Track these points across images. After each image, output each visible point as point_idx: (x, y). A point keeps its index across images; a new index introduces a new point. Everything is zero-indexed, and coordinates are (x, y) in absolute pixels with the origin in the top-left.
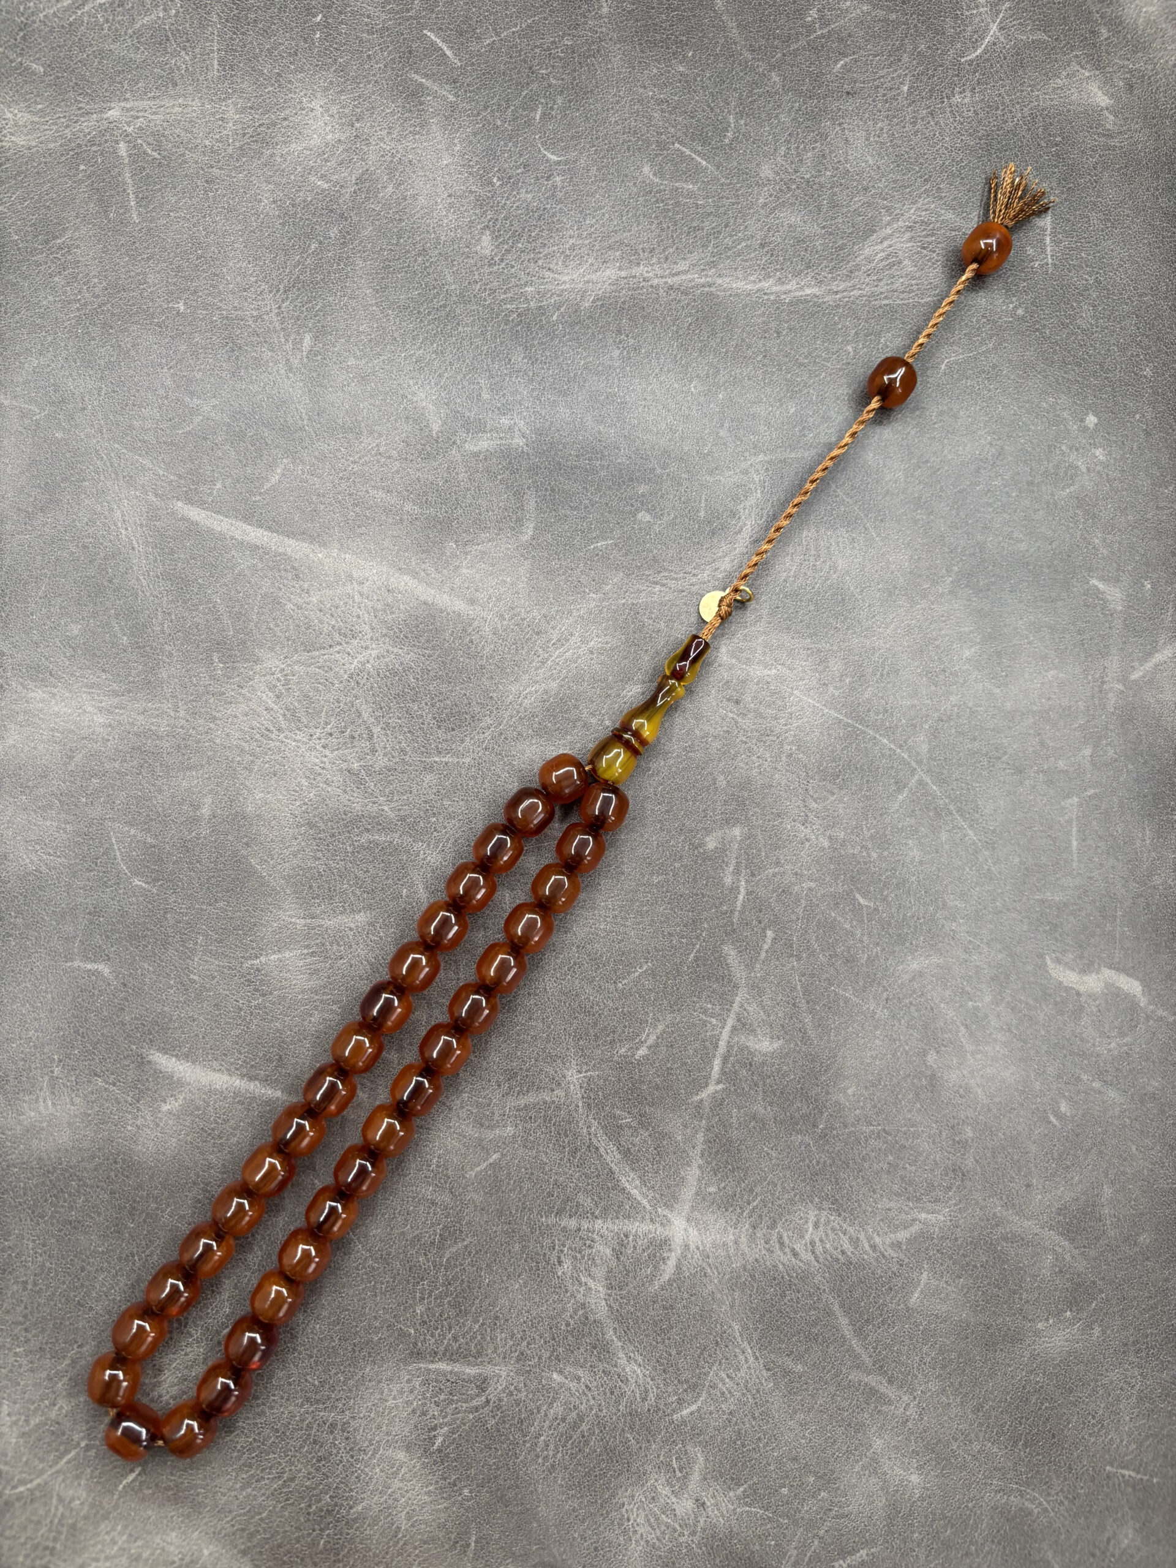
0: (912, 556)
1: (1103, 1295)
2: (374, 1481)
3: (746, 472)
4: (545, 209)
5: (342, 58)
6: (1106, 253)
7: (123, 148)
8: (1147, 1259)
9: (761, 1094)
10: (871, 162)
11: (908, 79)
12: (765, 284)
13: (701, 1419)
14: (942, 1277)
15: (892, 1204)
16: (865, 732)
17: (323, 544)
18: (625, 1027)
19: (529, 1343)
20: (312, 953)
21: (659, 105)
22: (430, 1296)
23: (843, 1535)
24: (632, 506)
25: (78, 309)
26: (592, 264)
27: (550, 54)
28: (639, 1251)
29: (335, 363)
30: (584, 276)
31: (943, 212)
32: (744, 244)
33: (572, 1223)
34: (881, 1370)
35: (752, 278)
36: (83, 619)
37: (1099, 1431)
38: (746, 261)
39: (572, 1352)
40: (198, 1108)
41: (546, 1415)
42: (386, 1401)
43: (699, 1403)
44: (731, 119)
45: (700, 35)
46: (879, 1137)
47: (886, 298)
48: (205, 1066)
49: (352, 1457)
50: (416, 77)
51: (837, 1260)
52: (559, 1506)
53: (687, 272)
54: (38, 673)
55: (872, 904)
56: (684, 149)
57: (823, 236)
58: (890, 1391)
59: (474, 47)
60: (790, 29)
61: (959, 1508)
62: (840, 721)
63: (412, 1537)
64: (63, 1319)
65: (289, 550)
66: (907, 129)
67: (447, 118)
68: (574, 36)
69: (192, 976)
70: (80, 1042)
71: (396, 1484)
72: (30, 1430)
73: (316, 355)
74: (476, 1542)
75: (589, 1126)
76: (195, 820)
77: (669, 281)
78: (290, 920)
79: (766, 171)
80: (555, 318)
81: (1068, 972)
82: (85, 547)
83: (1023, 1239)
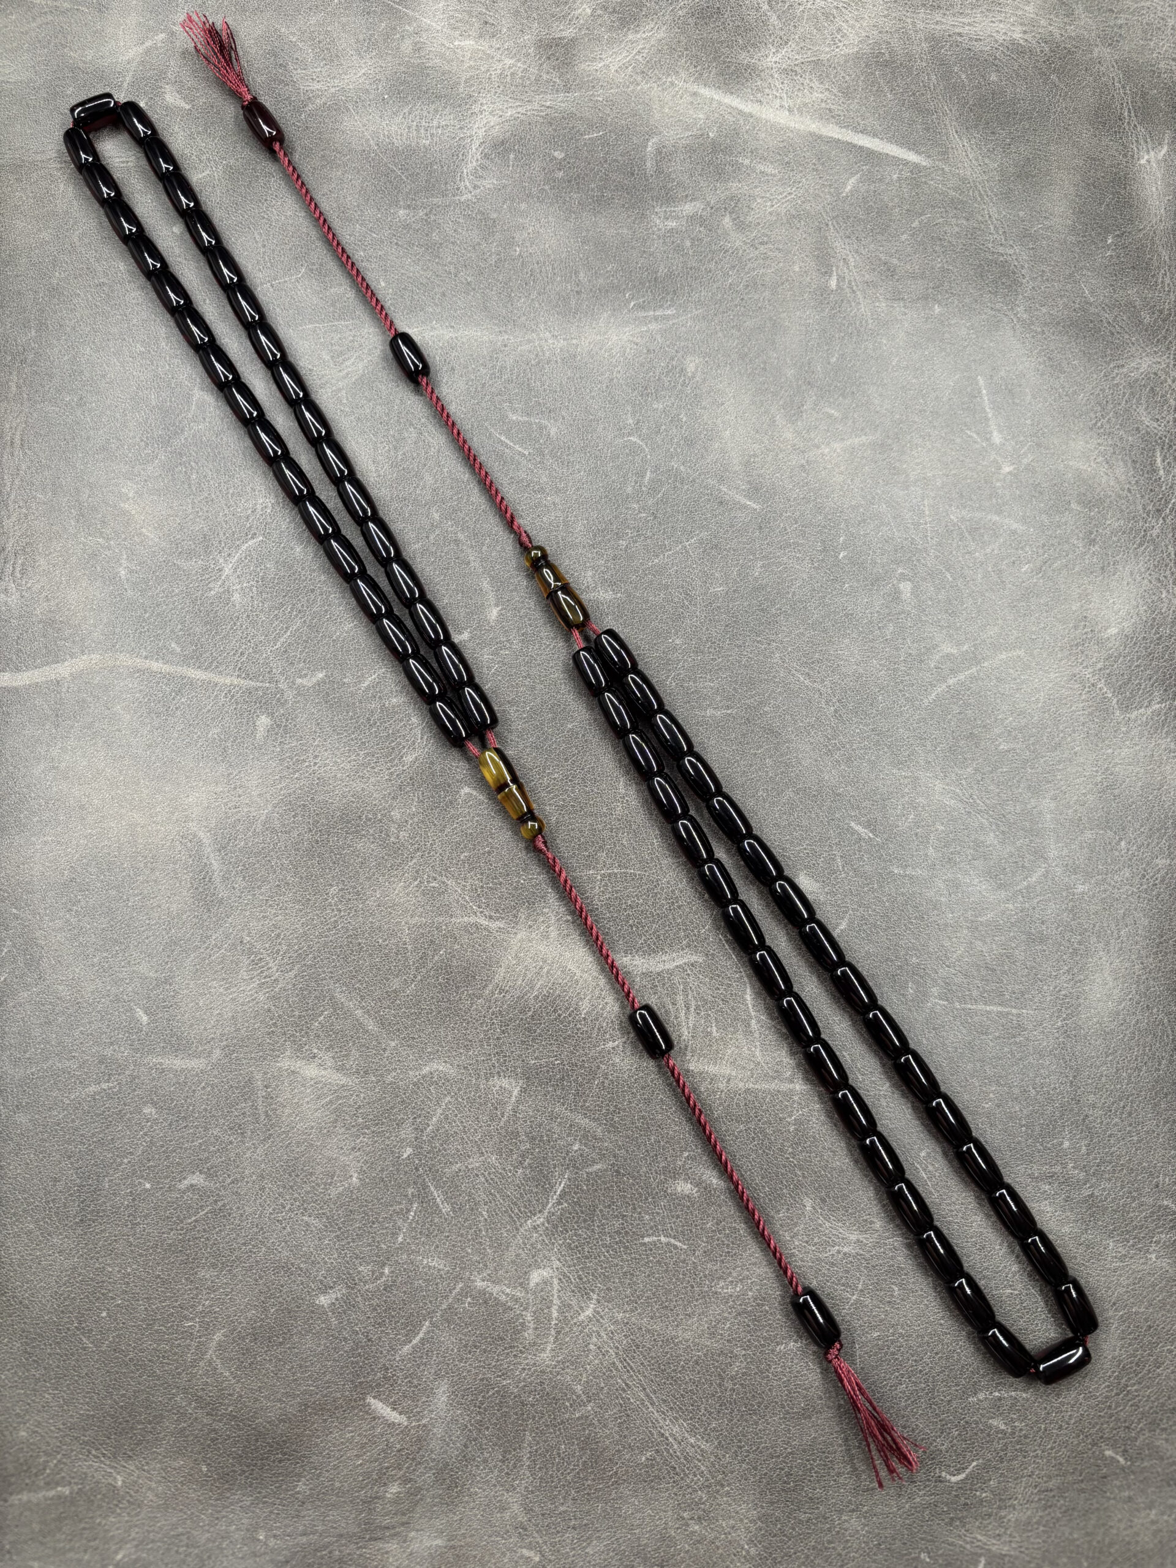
3: (475, 187)
5: (820, 520)
7: (997, 438)
17: (812, 134)
21: (542, 488)
24: (569, 163)
26: (601, 349)
27: (638, 531)
35: (464, 340)
47: (347, 327)
50: (754, 506)
56: (520, 449)
65: (837, 130)
67: (727, 470)
68: (617, 549)
73: (826, 273)
80: (632, 304)
82: (993, 133)
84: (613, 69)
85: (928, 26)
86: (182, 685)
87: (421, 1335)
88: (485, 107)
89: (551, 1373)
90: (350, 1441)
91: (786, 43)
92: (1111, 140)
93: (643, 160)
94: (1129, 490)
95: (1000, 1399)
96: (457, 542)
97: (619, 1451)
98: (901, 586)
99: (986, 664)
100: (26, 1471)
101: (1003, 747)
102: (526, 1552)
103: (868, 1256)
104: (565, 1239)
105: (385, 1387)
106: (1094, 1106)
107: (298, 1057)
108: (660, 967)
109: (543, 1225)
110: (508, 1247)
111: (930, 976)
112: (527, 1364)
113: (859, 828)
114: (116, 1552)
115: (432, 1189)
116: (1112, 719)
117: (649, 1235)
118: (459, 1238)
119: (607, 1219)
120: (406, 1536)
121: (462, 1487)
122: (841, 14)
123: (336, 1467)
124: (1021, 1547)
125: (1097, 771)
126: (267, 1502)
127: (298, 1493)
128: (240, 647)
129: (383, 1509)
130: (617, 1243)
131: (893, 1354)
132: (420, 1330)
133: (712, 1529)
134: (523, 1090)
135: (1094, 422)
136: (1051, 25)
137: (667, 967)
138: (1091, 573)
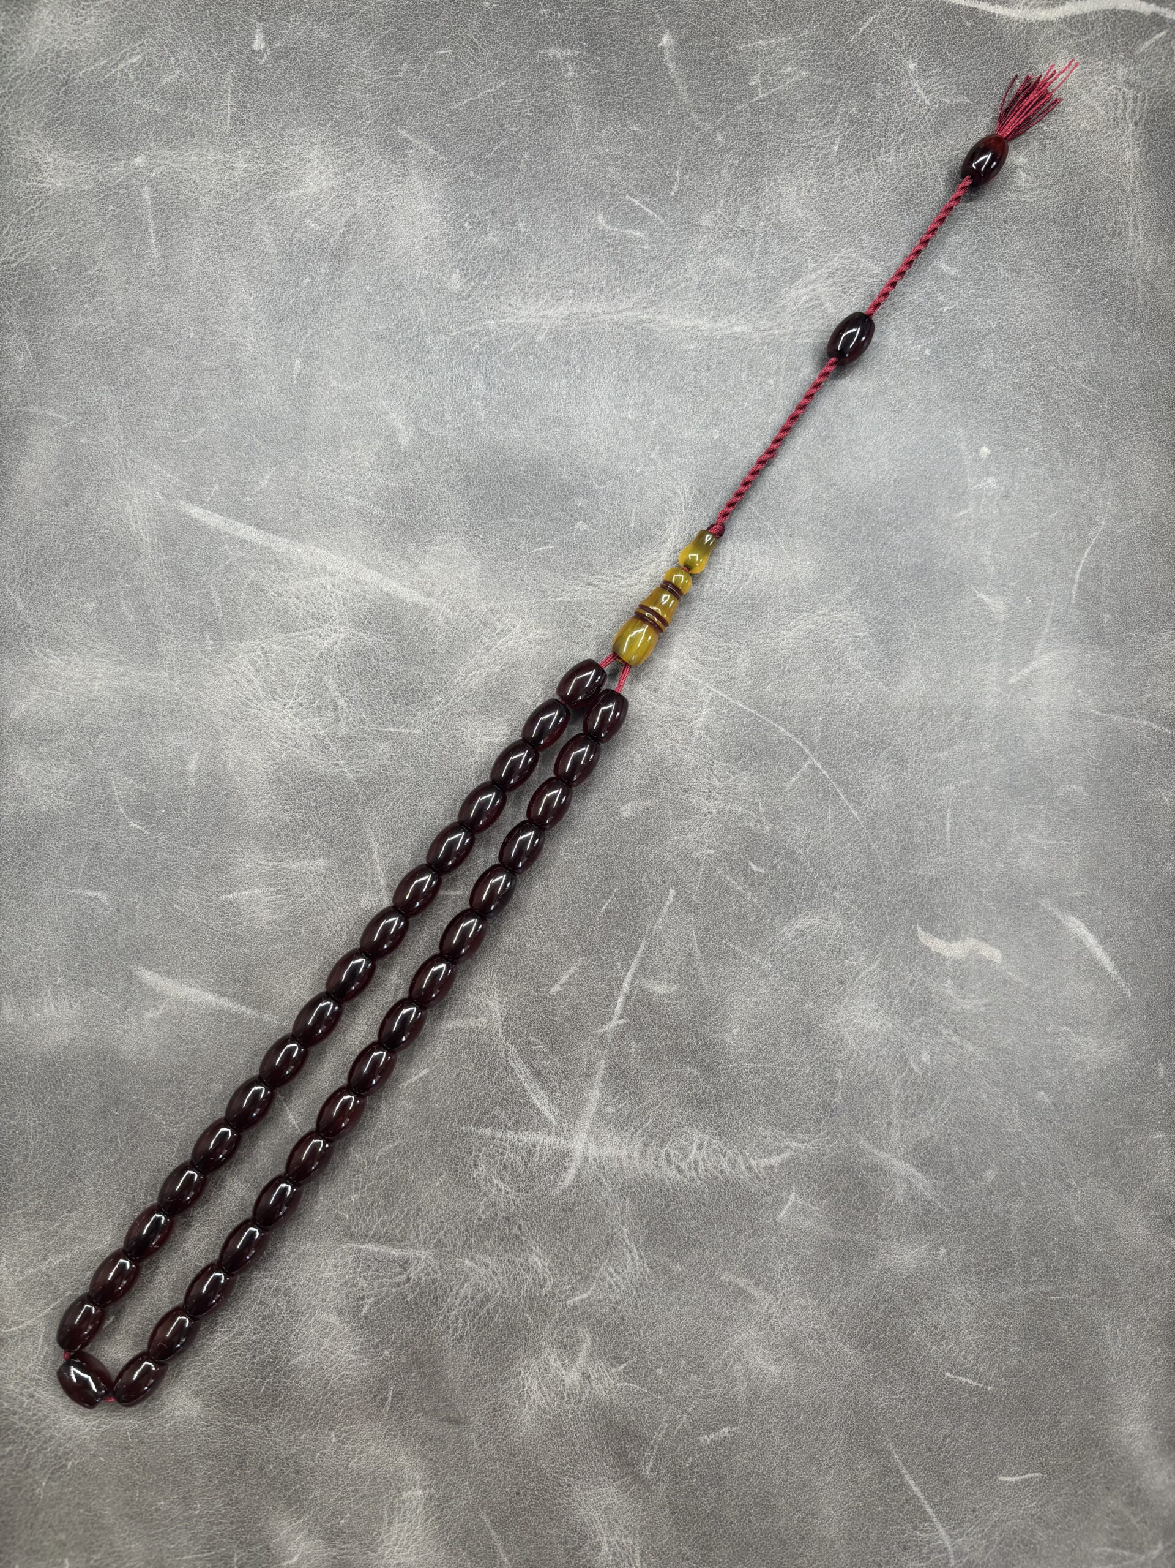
0: (815, 568)
1: (949, 1221)
2: (310, 1339)
3: (672, 490)
4: (509, 251)
5: (337, 114)
6: (1009, 301)
7: (146, 192)
8: (992, 1192)
9: (657, 1028)
10: (801, 214)
11: (839, 139)
12: (699, 322)
13: (590, 1305)
14: (808, 1197)
15: (768, 1133)
16: (765, 721)
17: (303, 541)
18: (542, 966)
19: (445, 1233)
20: (278, 891)
21: (613, 161)
22: (363, 1187)
23: (708, 1413)
24: (571, 516)
25: (104, 333)
26: (547, 301)
27: (520, 113)
28: (544, 1160)
29: (320, 385)
30: (539, 311)
31: (863, 260)
32: (683, 285)
33: (488, 1133)
34: (750, 1274)
36: (97, 598)
37: (941, 1340)
38: (683, 300)
39: (483, 1243)
40: (175, 1017)
41: (457, 1293)
42: (323, 1273)
43: (589, 1292)
44: (677, 174)
45: (654, 97)
46: (758, 1073)
47: (808, 336)
48: (183, 982)
49: (292, 1317)
50: (403, 132)
51: (717, 1178)
52: (465, 1370)
53: (630, 309)
54: (56, 643)
55: (763, 871)
56: (634, 200)
57: (754, 280)
58: (756, 1293)
59: (453, 107)
60: (735, 93)
61: (812, 1397)
62: (744, 711)
63: (339, 1389)
64: (56, 1187)
65: (273, 545)
66: (835, 185)
67: (427, 169)
68: (542, 98)
69: (175, 906)
70: (79, 957)
71: (326, 1343)
72: (23, 1280)
73: (304, 378)
74: (393, 1397)
75: (507, 1049)
76: (182, 774)
77: (615, 317)
78: (260, 862)
79: (707, 220)
81: (936, 939)
82: (101, 537)
83: (881, 1169)
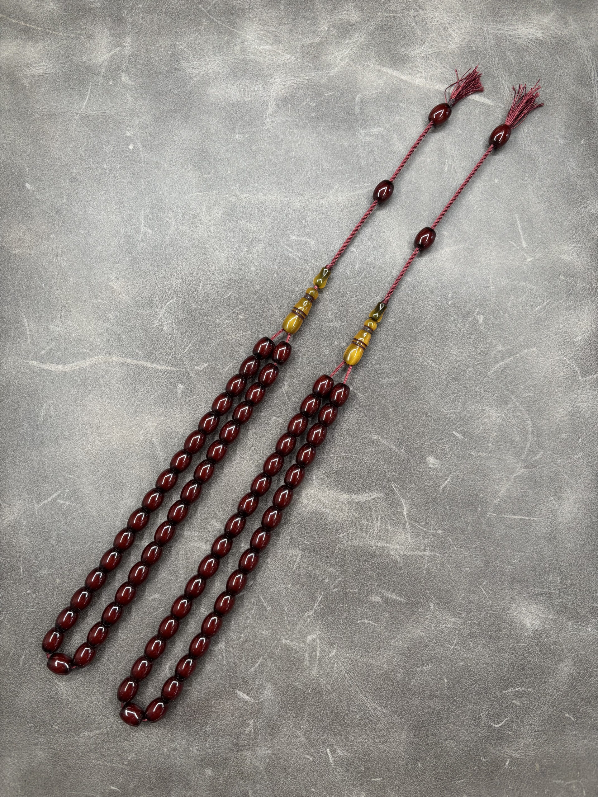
84: (339, 59)
85: (494, 31)
86: (143, 370)
87: (259, 663)
88: (277, 81)
89: (317, 680)
90: (229, 708)
91: (424, 43)
92: (585, 89)
93: (354, 106)
94: (588, 269)
95: (518, 692)
96: (267, 299)
97: (347, 713)
98: (478, 318)
99: (518, 355)
100: (86, 723)
101: (526, 395)
102: (307, 756)
103: (459, 629)
104: (322, 621)
105: (244, 685)
106: (564, 561)
107: (200, 541)
108: (364, 500)
109: (312, 615)
110: (296, 625)
111: (488, 502)
112: (306, 676)
113: (457, 434)
114: (128, 757)
115: (262, 599)
116: (577, 381)
117: (360, 620)
118: (275, 621)
119: (341, 612)
120: (254, 749)
121: (278, 728)
122: (451, 27)
123: (222, 720)
124: (526, 755)
125: (569, 406)
126: (192, 735)
127: (207, 731)
128: (168, 352)
129: (244, 738)
130: (346, 623)
131: (470, 672)
132: (258, 661)
133: (388, 747)
134: (303, 555)
135: (571, 235)
136: (556, 29)
137: (367, 499)
138: (570, 310)
